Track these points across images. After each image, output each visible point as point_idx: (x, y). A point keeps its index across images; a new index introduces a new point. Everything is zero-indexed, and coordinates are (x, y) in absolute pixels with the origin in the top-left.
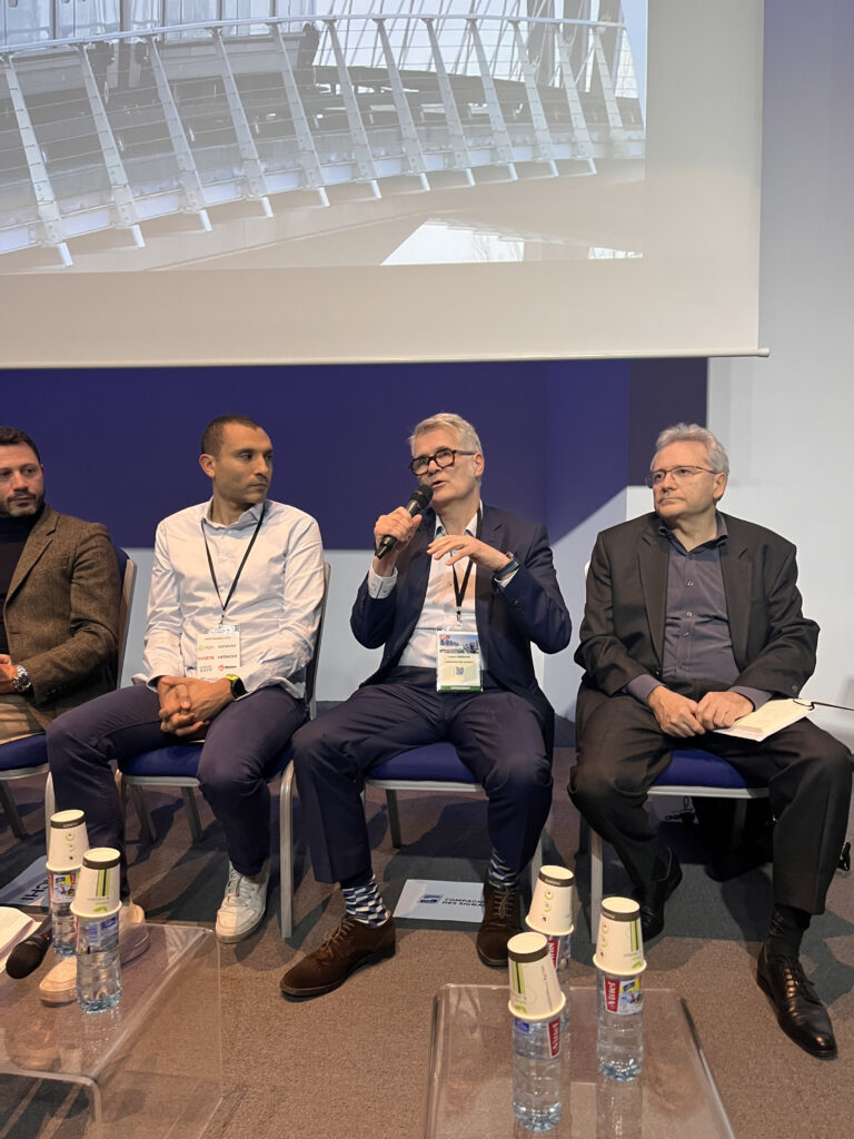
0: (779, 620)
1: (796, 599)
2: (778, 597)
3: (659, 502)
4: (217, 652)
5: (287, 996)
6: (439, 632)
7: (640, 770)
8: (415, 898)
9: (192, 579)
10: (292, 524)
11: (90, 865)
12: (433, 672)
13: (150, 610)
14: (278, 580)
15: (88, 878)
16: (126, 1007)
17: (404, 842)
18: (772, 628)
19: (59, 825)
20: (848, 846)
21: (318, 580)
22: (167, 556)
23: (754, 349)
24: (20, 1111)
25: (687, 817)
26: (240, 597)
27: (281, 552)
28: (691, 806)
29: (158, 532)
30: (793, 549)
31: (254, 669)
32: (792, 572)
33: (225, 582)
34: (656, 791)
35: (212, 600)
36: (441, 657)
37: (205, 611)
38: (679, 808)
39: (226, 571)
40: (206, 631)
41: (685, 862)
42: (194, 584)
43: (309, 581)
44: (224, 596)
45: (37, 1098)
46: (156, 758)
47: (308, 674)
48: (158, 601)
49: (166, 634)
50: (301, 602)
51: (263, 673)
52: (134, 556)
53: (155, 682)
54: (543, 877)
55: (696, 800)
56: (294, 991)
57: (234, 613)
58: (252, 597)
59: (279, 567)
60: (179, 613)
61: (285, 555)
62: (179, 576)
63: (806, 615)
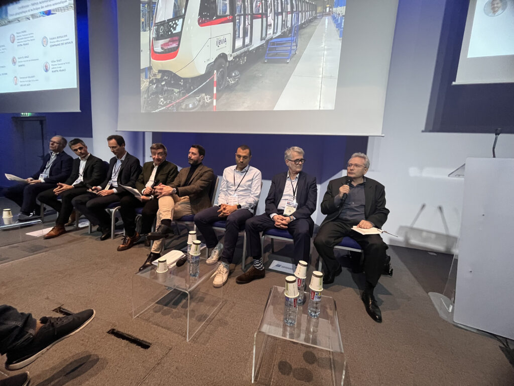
0: (379, 206)
1: (384, 201)
2: (380, 200)
3: (349, 173)
4: (232, 201)
5: (237, 283)
6: (287, 201)
7: (332, 240)
8: (274, 265)
9: (230, 183)
10: (254, 172)
11: (194, 243)
12: (283, 210)
13: (220, 189)
14: (250, 186)
15: (194, 246)
16: (200, 277)
17: (275, 251)
18: (377, 209)
19: (191, 234)
20: (392, 270)
21: (260, 187)
22: (225, 177)
23: (380, 134)
24: (178, 297)
25: (348, 256)
26: (240, 188)
27: (251, 178)
28: (349, 253)
29: (224, 171)
30: (384, 187)
31: (243, 204)
32: (383, 194)
33: (237, 184)
34: (336, 247)
35: (234, 188)
36: (286, 207)
37: (232, 190)
38: (346, 253)
39: (238, 181)
40: (231, 195)
41: (344, 267)
42: (230, 184)
43: (257, 188)
44: (236, 187)
45: (182, 295)
46: (218, 223)
47: (255, 208)
48: (223, 187)
49: (224, 195)
50: (256, 192)
51: (246, 205)
52: (219, 177)
53: (220, 206)
54: (300, 263)
55: (350, 251)
56: (238, 281)
57: (239, 191)
58: (244, 189)
59: (250, 183)
60: (227, 191)
61: (252, 179)
62: (227, 182)
63: (386, 207)
